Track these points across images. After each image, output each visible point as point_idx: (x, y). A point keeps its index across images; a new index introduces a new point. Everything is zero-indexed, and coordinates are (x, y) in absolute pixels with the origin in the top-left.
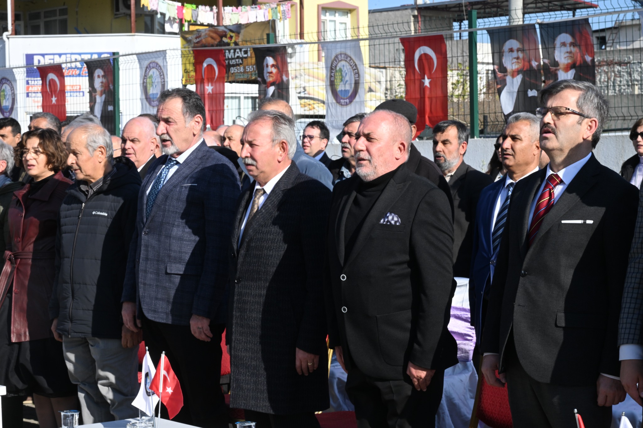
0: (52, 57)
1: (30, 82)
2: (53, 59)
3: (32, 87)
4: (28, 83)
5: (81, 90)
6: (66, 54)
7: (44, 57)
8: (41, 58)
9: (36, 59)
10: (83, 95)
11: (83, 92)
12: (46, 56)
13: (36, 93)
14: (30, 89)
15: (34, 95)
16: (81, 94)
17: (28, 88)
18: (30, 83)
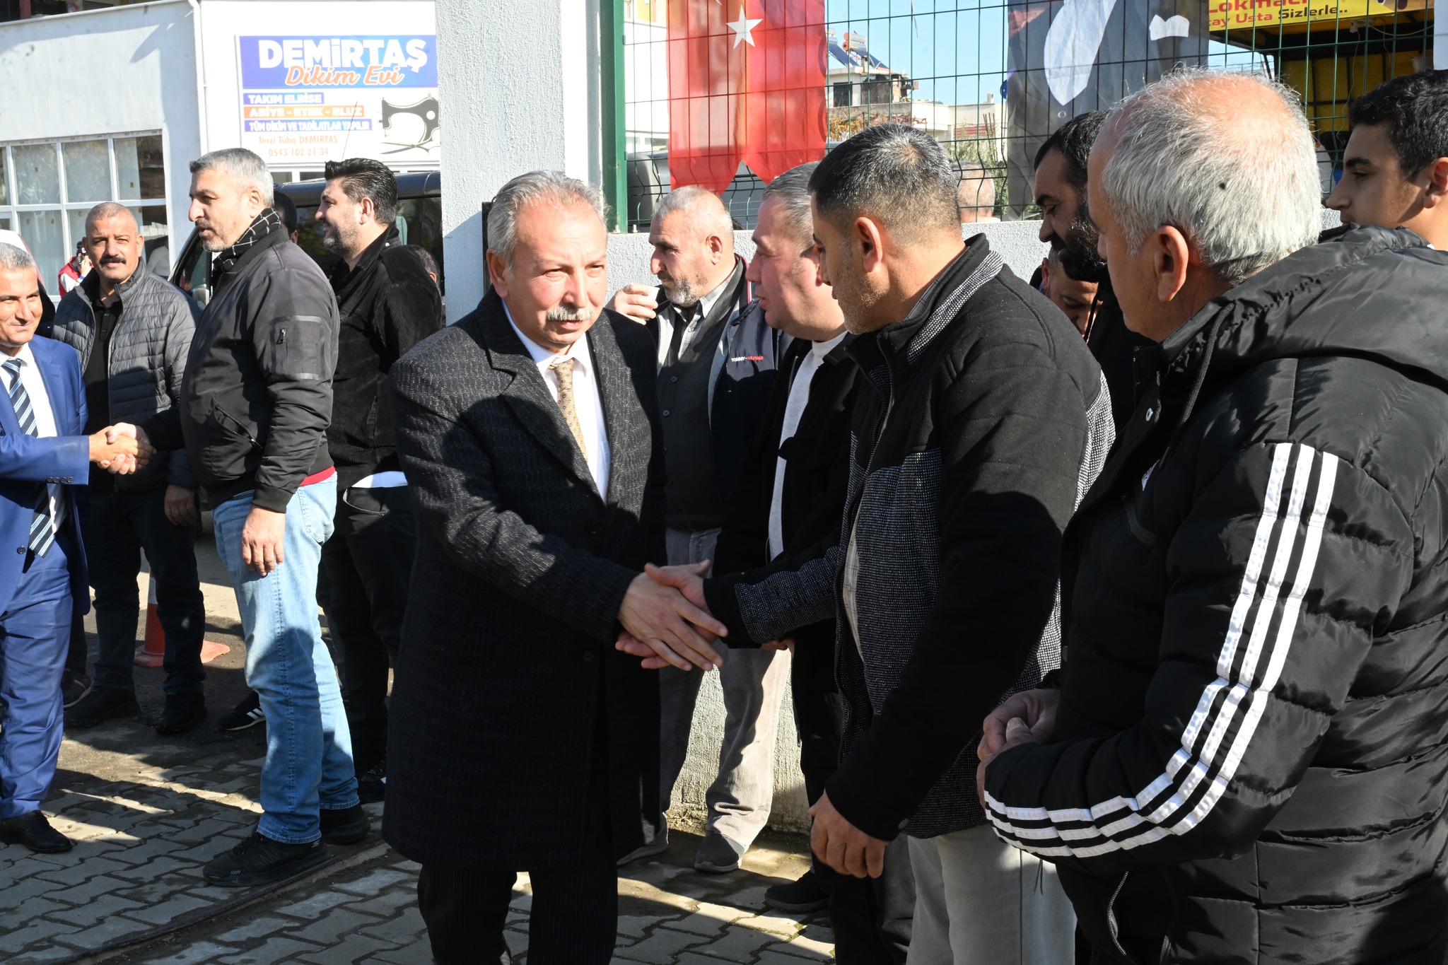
0: (298, 43)
1: (251, 97)
2: (302, 49)
3: (257, 108)
4: (247, 101)
5: (366, 117)
6: (329, 38)
7: (281, 44)
8: (274, 45)
9: (264, 46)
10: (371, 128)
11: (370, 121)
12: (285, 42)
13: (266, 122)
14: (253, 113)
15: (262, 126)
16: (366, 124)
17: (247, 112)
18: (252, 101)
